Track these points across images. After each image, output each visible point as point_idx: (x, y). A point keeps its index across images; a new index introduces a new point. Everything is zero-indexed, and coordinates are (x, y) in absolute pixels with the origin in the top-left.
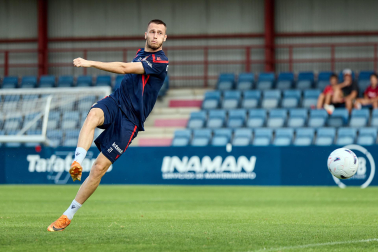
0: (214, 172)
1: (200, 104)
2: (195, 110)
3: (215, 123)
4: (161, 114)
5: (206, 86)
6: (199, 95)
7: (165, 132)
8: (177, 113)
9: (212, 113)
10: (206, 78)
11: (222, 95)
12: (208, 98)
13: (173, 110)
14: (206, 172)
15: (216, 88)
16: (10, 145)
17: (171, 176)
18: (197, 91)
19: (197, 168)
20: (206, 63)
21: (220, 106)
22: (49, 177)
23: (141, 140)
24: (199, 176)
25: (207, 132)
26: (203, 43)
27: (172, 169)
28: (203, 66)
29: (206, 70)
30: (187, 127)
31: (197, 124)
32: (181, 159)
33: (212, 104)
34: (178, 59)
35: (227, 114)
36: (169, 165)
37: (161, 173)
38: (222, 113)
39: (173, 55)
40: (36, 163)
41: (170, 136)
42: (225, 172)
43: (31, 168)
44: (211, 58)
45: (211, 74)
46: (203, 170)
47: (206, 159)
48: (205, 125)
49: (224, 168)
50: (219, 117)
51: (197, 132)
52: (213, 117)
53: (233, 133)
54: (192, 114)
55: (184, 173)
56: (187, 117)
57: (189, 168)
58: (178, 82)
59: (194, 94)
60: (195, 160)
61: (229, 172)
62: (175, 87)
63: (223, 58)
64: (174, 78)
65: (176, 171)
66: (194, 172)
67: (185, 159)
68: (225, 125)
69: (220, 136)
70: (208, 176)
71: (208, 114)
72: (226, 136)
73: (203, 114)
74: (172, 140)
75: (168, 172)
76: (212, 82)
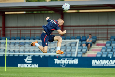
0: (106, 64)
1: (105, 45)
2: (104, 46)
3: (109, 50)
4: (94, 47)
5: (107, 40)
6: (105, 42)
7: (95, 53)
8: (99, 47)
9: (108, 47)
10: (107, 37)
11: (111, 42)
12: (107, 43)
13: (97, 46)
14: (104, 64)
15: (110, 40)
16: (51, 56)
17: (94, 65)
18: (105, 41)
19: (102, 63)
20: (107, 33)
21: (110, 45)
22: (60, 65)
23: (88, 55)
24: (102, 65)
25: (107, 53)
26: (107, 27)
27: (95, 63)
28: (106, 34)
29: (107, 35)
30: (101, 51)
31: (104, 50)
32: (97, 60)
33: (108, 45)
34: (100, 32)
35: (112, 47)
36: (94, 62)
37: (92, 64)
38: (111, 47)
39: (98, 31)
40: (57, 61)
41: (96, 54)
42: (110, 64)
43: (56, 62)
44: (109, 32)
45: (109, 36)
46: (103, 63)
47: (104, 61)
48: (106, 51)
49: (109, 63)
50: (110, 49)
51: (103, 53)
52: (108, 49)
53: (114, 53)
54: (102, 47)
55: (98, 64)
56: (101, 48)
57: (100, 63)
58: (100, 38)
59: (104, 42)
60: (101, 61)
61: (111, 64)
62: (99, 40)
63: (112, 32)
64: (98, 37)
65: (96, 64)
66: (101, 64)
67: (99, 60)
68: (112, 51)
69: (110, 54)
70: (105, 65)
71: (107, 47)
72: (112, 54)
73: (106, 48)
74: (97, 55)
75: (94, 64)
76: (109, 38)
